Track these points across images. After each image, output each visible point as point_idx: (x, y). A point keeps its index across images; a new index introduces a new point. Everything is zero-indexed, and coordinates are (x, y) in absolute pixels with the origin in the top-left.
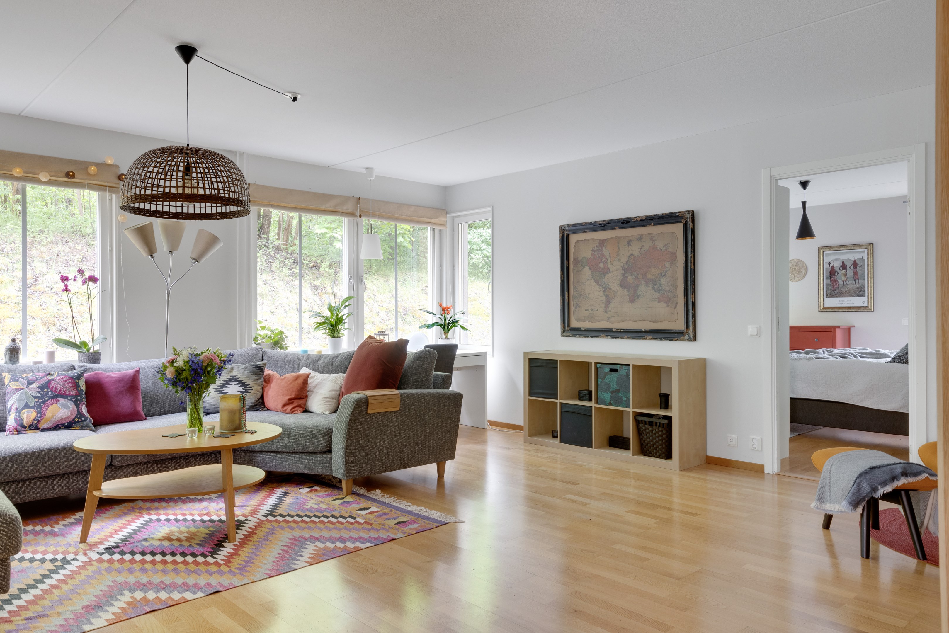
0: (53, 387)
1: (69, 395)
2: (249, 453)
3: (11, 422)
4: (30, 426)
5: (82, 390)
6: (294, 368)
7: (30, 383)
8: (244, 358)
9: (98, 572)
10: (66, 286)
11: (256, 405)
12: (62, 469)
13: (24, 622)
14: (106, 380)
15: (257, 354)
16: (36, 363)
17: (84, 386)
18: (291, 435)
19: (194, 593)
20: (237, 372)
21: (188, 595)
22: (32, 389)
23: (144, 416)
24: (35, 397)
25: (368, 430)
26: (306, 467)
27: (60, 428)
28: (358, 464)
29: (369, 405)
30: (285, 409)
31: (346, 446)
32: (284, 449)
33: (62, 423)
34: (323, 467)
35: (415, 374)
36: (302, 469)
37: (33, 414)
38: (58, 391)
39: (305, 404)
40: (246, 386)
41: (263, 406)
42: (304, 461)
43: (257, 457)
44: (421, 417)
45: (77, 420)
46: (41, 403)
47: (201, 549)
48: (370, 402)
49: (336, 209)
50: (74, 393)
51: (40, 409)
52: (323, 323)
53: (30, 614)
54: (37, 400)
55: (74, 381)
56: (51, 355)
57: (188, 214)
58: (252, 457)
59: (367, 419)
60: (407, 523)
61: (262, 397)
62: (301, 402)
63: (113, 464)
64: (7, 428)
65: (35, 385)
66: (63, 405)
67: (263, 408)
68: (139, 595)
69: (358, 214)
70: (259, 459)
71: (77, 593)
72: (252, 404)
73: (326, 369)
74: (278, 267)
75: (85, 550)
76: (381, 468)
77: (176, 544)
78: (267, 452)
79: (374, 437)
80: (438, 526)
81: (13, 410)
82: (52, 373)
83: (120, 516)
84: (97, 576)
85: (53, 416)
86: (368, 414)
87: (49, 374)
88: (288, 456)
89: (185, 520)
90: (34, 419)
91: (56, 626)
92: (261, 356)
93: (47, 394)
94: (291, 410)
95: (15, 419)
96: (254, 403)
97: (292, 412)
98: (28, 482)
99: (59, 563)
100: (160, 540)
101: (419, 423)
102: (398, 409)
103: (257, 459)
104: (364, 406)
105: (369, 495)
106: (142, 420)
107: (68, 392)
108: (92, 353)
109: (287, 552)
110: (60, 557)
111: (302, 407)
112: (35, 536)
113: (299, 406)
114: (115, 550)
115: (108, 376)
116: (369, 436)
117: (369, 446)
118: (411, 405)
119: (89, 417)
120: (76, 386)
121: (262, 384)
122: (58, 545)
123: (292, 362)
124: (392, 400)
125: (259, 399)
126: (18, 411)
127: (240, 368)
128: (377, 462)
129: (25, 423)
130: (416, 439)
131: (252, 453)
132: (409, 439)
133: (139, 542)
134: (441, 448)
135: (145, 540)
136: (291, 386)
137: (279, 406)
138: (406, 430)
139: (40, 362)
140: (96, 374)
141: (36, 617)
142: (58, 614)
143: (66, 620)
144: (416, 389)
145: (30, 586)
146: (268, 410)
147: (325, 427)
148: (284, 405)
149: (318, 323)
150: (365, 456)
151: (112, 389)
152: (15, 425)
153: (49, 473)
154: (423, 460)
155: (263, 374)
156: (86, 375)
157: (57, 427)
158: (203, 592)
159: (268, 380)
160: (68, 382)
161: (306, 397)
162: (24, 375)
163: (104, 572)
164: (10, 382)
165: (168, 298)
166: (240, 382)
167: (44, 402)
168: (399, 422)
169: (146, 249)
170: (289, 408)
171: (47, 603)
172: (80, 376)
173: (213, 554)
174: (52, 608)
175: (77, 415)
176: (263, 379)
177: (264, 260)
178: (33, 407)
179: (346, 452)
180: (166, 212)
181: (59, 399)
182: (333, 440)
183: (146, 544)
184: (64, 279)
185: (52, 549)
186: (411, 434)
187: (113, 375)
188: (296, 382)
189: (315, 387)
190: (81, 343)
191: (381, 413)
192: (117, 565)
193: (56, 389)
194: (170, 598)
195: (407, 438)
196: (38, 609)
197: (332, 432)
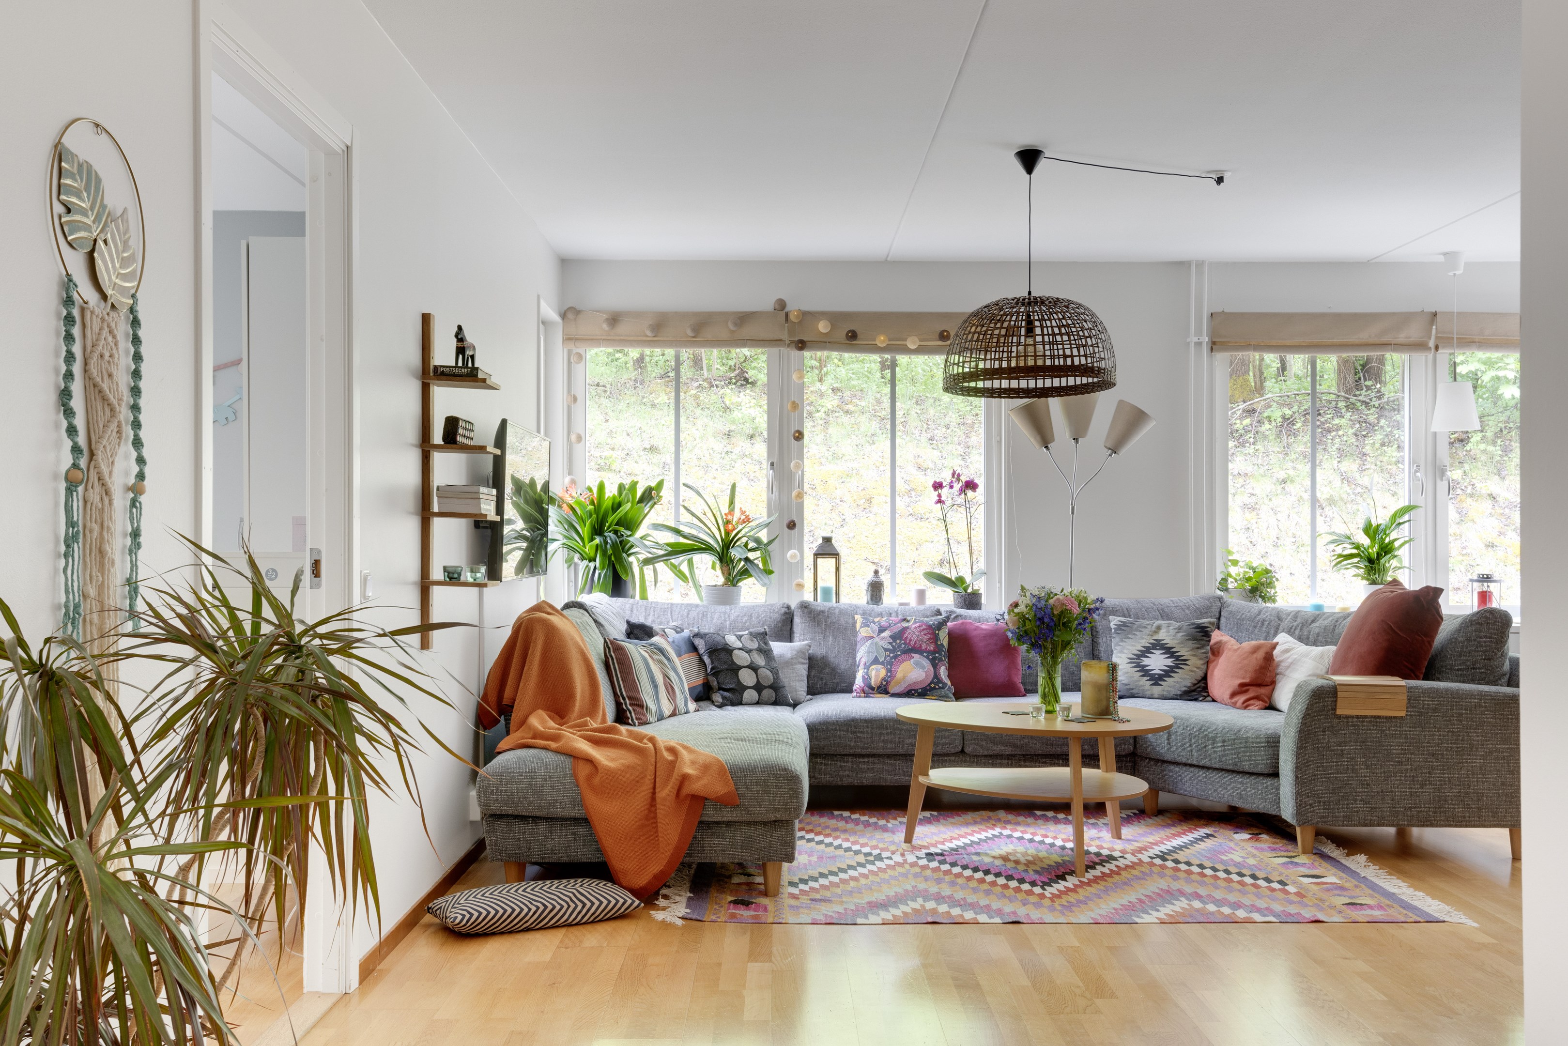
0: (906, 638)
1: (926, 651)
2: (1160, 764)
3: (859, 682)
4: (879, 687)
5: (942, 644)
6: (1268, 633)
7: (882, 630)
8: (1187, 612)
9: (905, 875)
10: (939, 496)
11: (1194, 691)
12: (903, 748)
13: (809, 902)
14: (975, 633)
15: (1210, 607)
16: (901, 604)
17: (947, 639)
18: (1218, 740)
19: (991, 917)
20: (1165, 634)
21: (983, 918)
22: (884, 639)
23: (1023, 690)
24: (886, 650)
25: (1339, 745)
26: (1241, 797)
27: (913, 695)
28: (1320, 802)
29: (1339, 701)
30: (1234, 700)
31: (1297, 768)
32: (1206, 762)
33: (915, 688)
34: (1266, 799)
35: (1461, 654)
36: (1236, 799)
37: (883, 673)
38: (912, 643)
39: (1270, 696)
40: (1178, 658)
41: (1205, 694)
42: (1238, 786)
43: (1172, 772)
44: (1459, 735)
45: (933, 685)
46: (892, 658)
47: (1035, 877)
48: (1340, 694)
49: (1385, 339)
50: (932, 648)
51: (890, 666)
52: (1351, 556)
53: (818, 896)
54: (888, 653)
55: (933, 631)
56: (921, 594)
57: (1044, 389)
58: (1164, 770)
59: (1337, 724)
60: (1365, 907)
61: (1205, 678)
62: (1263, 691)
63: (966, 750)
64: (855, 688)
65: (886, 634)
66: (917, 664)
67: (1206, 697)
68: (930, 905)
69: (1431, 344)
70: (1174, 774)
71: (871, 889)
72: (1185, 689)
73: (1321, 639)
74: (1377, 445)
75: (905, 851)
76: (1369, 817)
77: (1010, 865)
78: (1186, 765)
79: (1352, 759)
80: (1419, 922)
81: (862, 666)
82: (909, 618)
83: (967, 824)
84: (900, 878)
85: (904, 677)
86: (1339, 717)
87: (905, 620)
88: (1215, 776)
89: (1042, 842)
90: (883, 679)
91: (834, 912)
92: (1218, 610)
93: (900, 646)
94: (1244, 702)
95: (863, 677)
96: (1189, 687)
97: (1246, 706)
98: (866, 759)
99: (872, 858)
100: (994, 857)
101: (1454, 746)
102: (1403, 714)
103: (1171, 774)
104: (1330, 702)
105: (1343, 861)
106: (1019, 696)
107: (924, 647)
108: (969, 594)
109: (1143, 902)
110: (876, 852)
111: (1263, 701)
112: (865, 827)
113: (1257, 698)
114: (936, 857)
115: (977, 627)
116: (1342, 756)
117: (1341, 773)
118: (1435, 710)
119: (949, 683)
120: (935, 638)
121: (1207, 657)
122: (882, 841)
123: (1266, 623)
124: (1388, 696)
125: (1199, 682)
126: (867, 667)
127: (1171, 628)
128: (1360, 805)
129: (873, 683)
130: (1446, 776)
131: (1165, 765)
132: (1430, 773)
133: (968, 854)
134: (1510, 802)
135: (977, 854)
136: (1246, 662)
137: (1226, 696)
138: (1423, 754)
139: (907, 604)
140: (963, 623)
141: (820, 900)
142: (842, 903)
143: (846, 909)
144: (1463, 682)
145: (832, 873)
146: (1214, 700)
147: (1269, 732)
148: (1233, 695)
149: (1340, 556)
150: (1334, 790)
151: (980, 646)
152: (862, 685)
153: (888, 751)
154: (1464, 817)
155: (1209, 641)
156: (950, 624)
157: (910, 693)
158: (1002, 919)
159: (1216, 651)
160: (926, 632)
161: (1273, 683)
162: (876, 620)
163: (910, 876)
164: (861, 627)
165: (1073, 513)
166: (1169, 651)
167: (896, 657)
168: (1406, 738)
169: (1038, 438)
170: (1241, 699)
171: (838, 891)
172: (941, 625)
173: (1044, 885)
174: (840, 896)
175: (934, 678)
176: (1209, 648)
177: (1351, 431)
178: (882, 663)
179: (1297, 777)
180: (1013, 389)
181: (913, 655)
182: (1281, 756)
183: (975, 858)
184: (938, 486)
185: (874, 843)
186: (1436, 763)
187: (984, 627)
188: (1255, 656)
189: (1288, 667)
190: (957, 579)
191: (1366, 716)
192: (928, 872)
193: (911, 640)
194: (962, 916)
195: (1425, 770)
196: (828, 894)
197: (1279, 742)
